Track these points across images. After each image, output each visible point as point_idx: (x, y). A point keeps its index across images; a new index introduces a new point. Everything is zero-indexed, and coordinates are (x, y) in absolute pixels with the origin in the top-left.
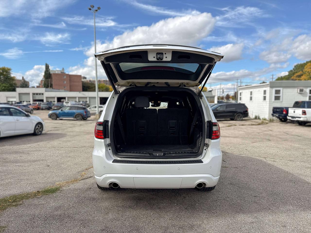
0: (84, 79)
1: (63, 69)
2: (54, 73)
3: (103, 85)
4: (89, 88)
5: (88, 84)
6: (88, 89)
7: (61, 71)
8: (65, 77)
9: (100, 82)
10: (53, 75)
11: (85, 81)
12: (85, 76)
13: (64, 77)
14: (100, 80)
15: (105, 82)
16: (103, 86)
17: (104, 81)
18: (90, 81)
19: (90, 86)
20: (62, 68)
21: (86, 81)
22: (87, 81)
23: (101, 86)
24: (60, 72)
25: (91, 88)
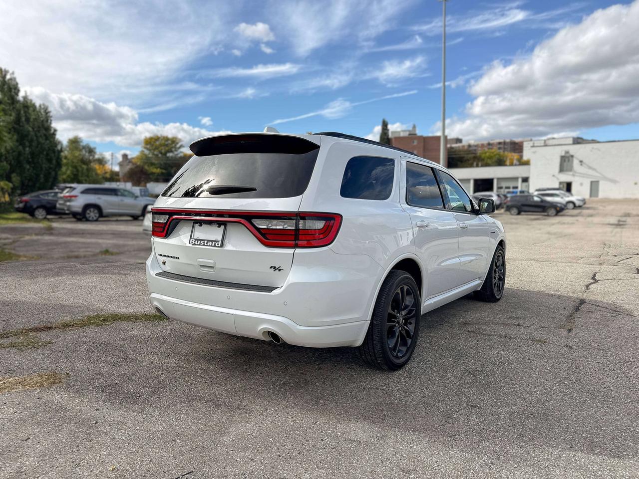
0: (456, 143)
1: (414, 127)
2: (397, 135)
3: (493, 153)
4: (462, 162)
5: (462, 153)
6: (459, 163)
7: (409, 131)
8: (416, 143)
9: (490, 147)
10: (393, 141)
11: (459, 147)
12: (460, 137)
13: (413, 142)
14: (491, 142)
15: (502, 146)
16: (492, 155)
17: (500, 143)
18: (470, 146)
19: (463, 157)
20: (412, 126)
21: (461, 148)
22: (463, 146)
23: (487, 154)
24: (406, 134)
25: (466, 161)
